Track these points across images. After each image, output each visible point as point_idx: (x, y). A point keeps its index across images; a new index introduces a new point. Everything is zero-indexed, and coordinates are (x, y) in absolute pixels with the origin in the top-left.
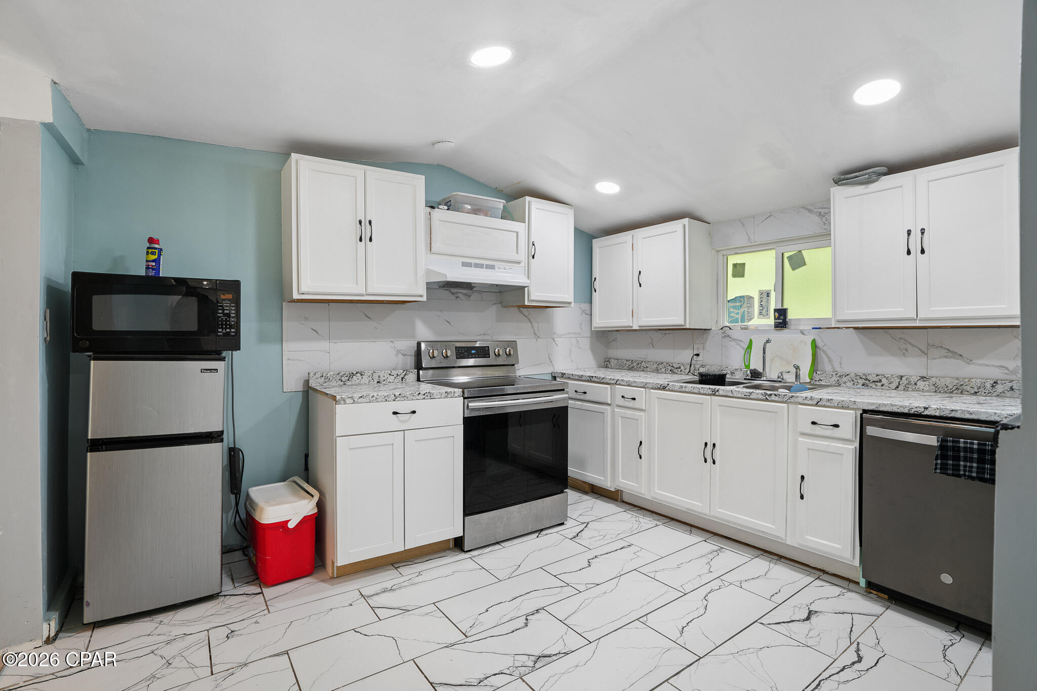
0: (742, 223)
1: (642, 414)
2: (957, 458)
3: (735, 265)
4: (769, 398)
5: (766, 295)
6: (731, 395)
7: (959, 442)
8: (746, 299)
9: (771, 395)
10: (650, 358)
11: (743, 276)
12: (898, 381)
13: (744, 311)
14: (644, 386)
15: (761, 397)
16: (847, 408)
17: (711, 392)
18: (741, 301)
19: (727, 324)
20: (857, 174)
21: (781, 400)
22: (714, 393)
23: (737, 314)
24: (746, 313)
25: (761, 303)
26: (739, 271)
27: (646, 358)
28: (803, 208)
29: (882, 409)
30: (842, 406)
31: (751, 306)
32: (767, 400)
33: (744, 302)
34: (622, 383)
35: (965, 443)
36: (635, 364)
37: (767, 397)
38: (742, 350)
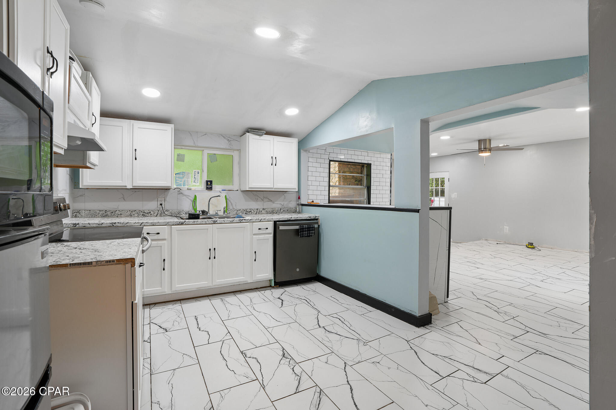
0: (191, 134)
1: (165, 242)
2: (308, 231)
3: (178, 155)
4: (242, 222)
5: (197, 173)
6: (224, 222)
7: (304, 226)
8: (186, 174)
9: (242, 220)
10: (121, 208)
11: (184, 161)
12: (256, 211)
13: (185, 180)
14: (167, 224)
15: (238, 221)
16: (270, 221)
17: (213, 222)
18: (183, 175)
19: (176, 187)
20: (258, 131)
21: (247, 221)
22: (214, 222)
23: (181, 181)
24: (186, 181)
25: (195, 177)
26: (181, 158)
27: (118, 208)
28: (221, 135)
29: (280, 220)
30: (269, 221)
31: (189, 178)
32: (241, 222)
33: (185, 176)
35: (305, 226)
36: (109, 213)
37: (241, 221)
38: (190, 201)
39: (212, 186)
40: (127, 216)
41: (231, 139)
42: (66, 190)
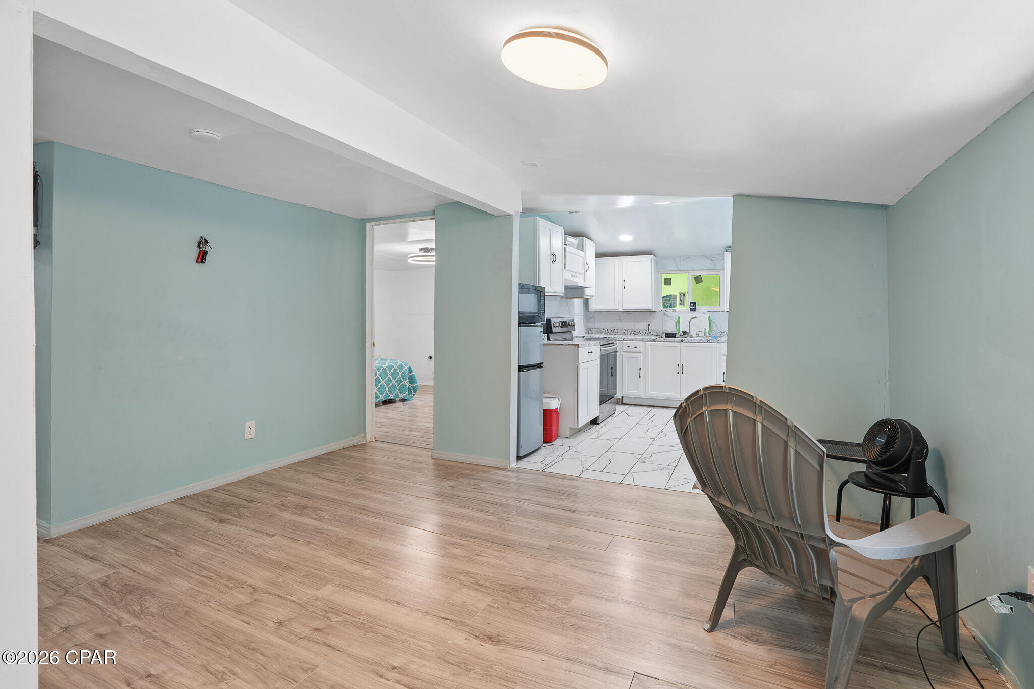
0: (674, 259)
1: (641, 354)
3: (666, 279)
4: (709, 342)
5: (683, 295)
6: (691, 341)
8: (672, 296)
9: (709, 340)
10: (618, 327)
11: (670, 285)
14: (642, 340)
17: (681, 341)
18: (669, 297)
19: (663, 309)
21: (714, 342)
22: (683, 341)
23: (668, 304)
24: (672, 304)
25: (681, 299)
26: (668, 282)
27: (616, 327)
28: (704, 256)
31: (675, 300)
33: (671, 298)
34: (627, 339)
36: (610, 331)
38: (673, 322)
39: (695, 307)
40: (622, 334)
41: (715, 259)
42: (580, 313)
